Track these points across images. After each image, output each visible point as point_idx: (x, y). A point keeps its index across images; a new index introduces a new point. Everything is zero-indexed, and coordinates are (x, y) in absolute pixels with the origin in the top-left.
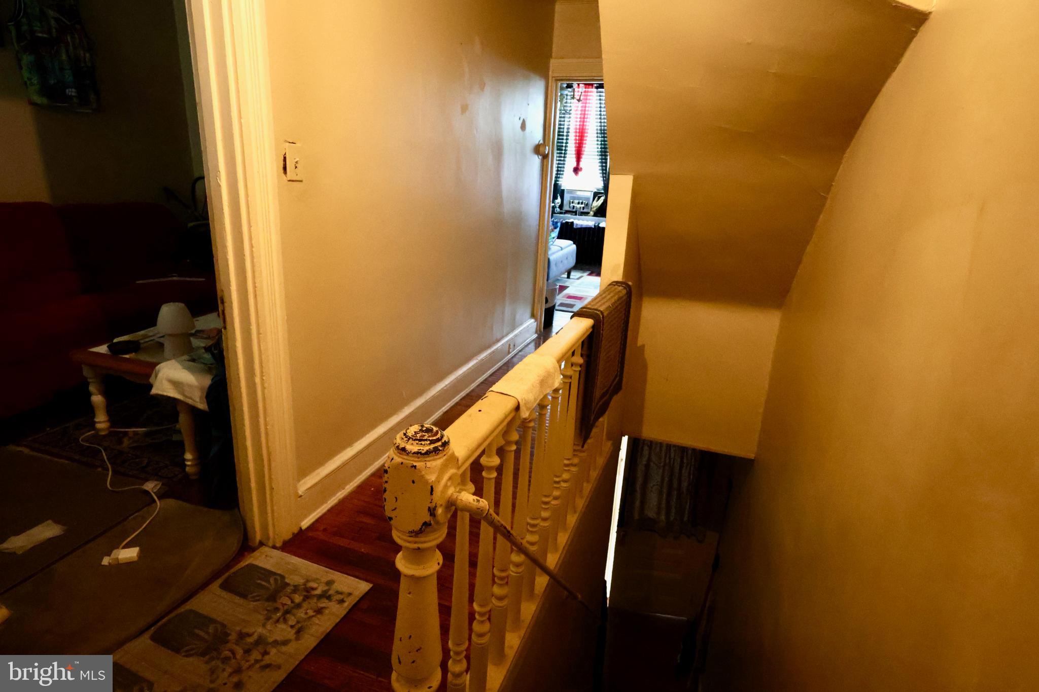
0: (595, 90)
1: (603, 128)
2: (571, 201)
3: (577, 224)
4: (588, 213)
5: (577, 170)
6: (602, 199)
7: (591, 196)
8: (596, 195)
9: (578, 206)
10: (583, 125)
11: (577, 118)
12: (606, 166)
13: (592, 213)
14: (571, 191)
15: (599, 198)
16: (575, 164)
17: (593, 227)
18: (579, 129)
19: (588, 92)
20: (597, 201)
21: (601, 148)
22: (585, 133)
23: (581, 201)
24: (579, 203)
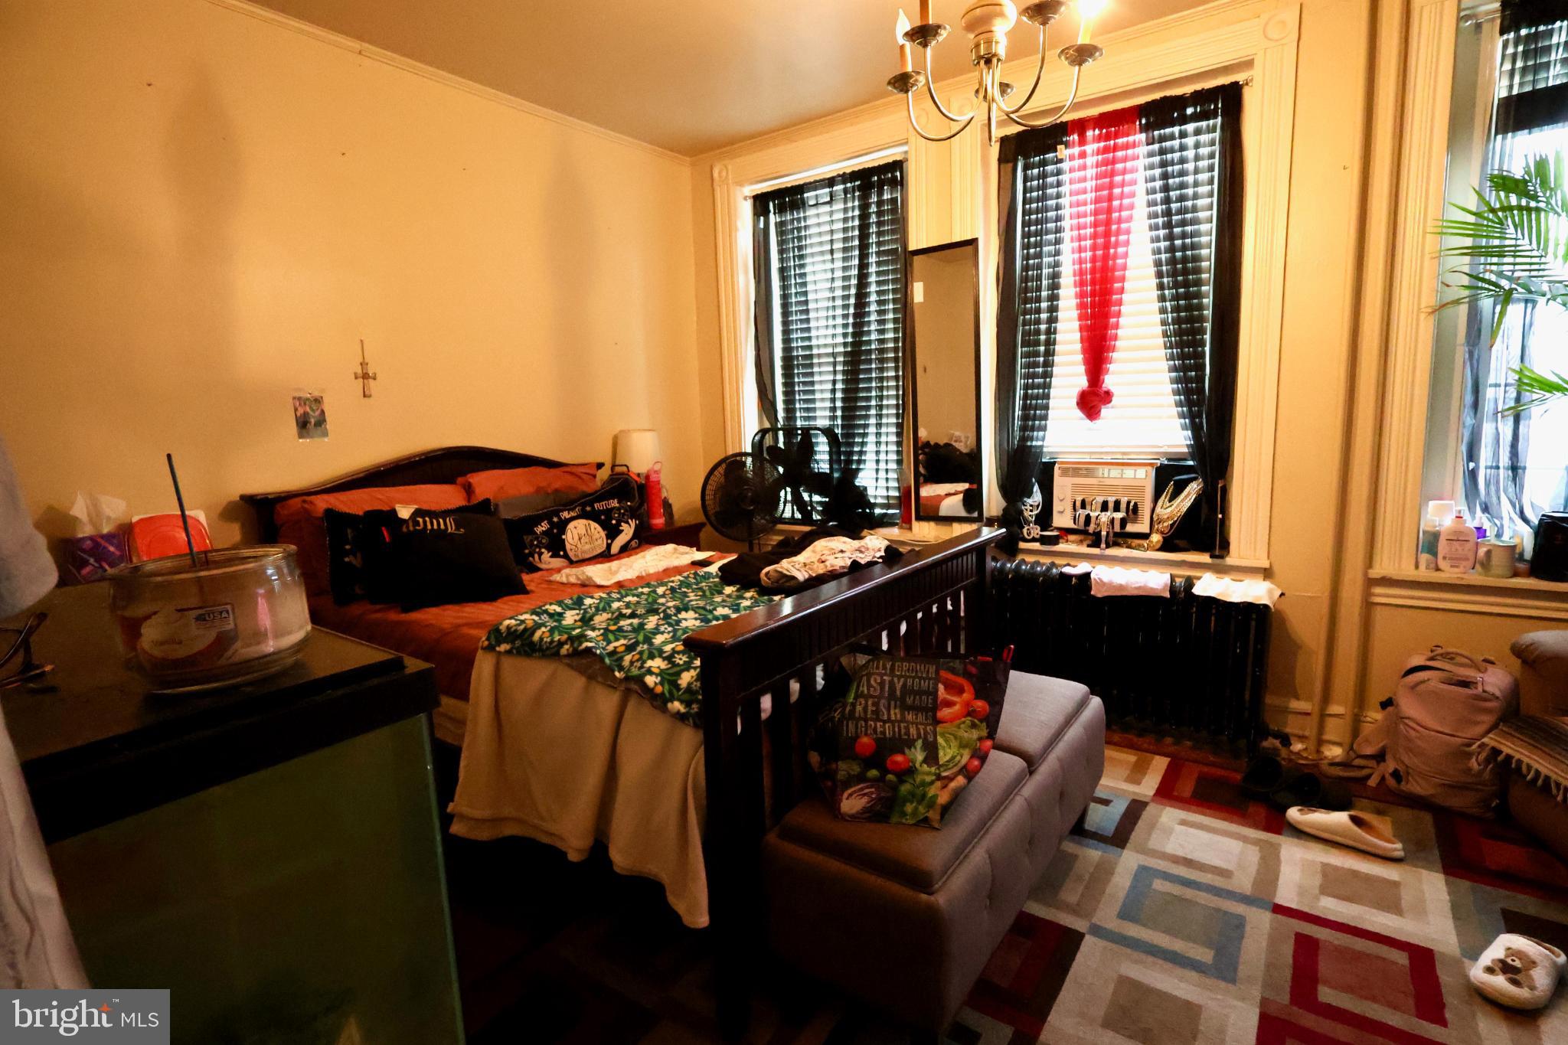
0: (1143, 136)
1: (1179, 254)
2: (1079, 499)
3: (1102, 583)
4: (1145, 536)
5: (1092, 401)
6: (1193, 489)
7: (1145, 478)
8: (1169, 477)
9: (1105, 517)
10: (1106, 257)
11: (1080, 239)
12: (1200, 379)
13: (1156, 538)
14: (1076, 470)
15: (1180, 488)
16: (1083, 383)
17: (1168, 595)
18: (1093, 271)
19: (1115, 149)
20: (1172, 498)
21: (1176, 309)
22: (1113, 280)
23: (1111, 500)
24: (1104, 507)
